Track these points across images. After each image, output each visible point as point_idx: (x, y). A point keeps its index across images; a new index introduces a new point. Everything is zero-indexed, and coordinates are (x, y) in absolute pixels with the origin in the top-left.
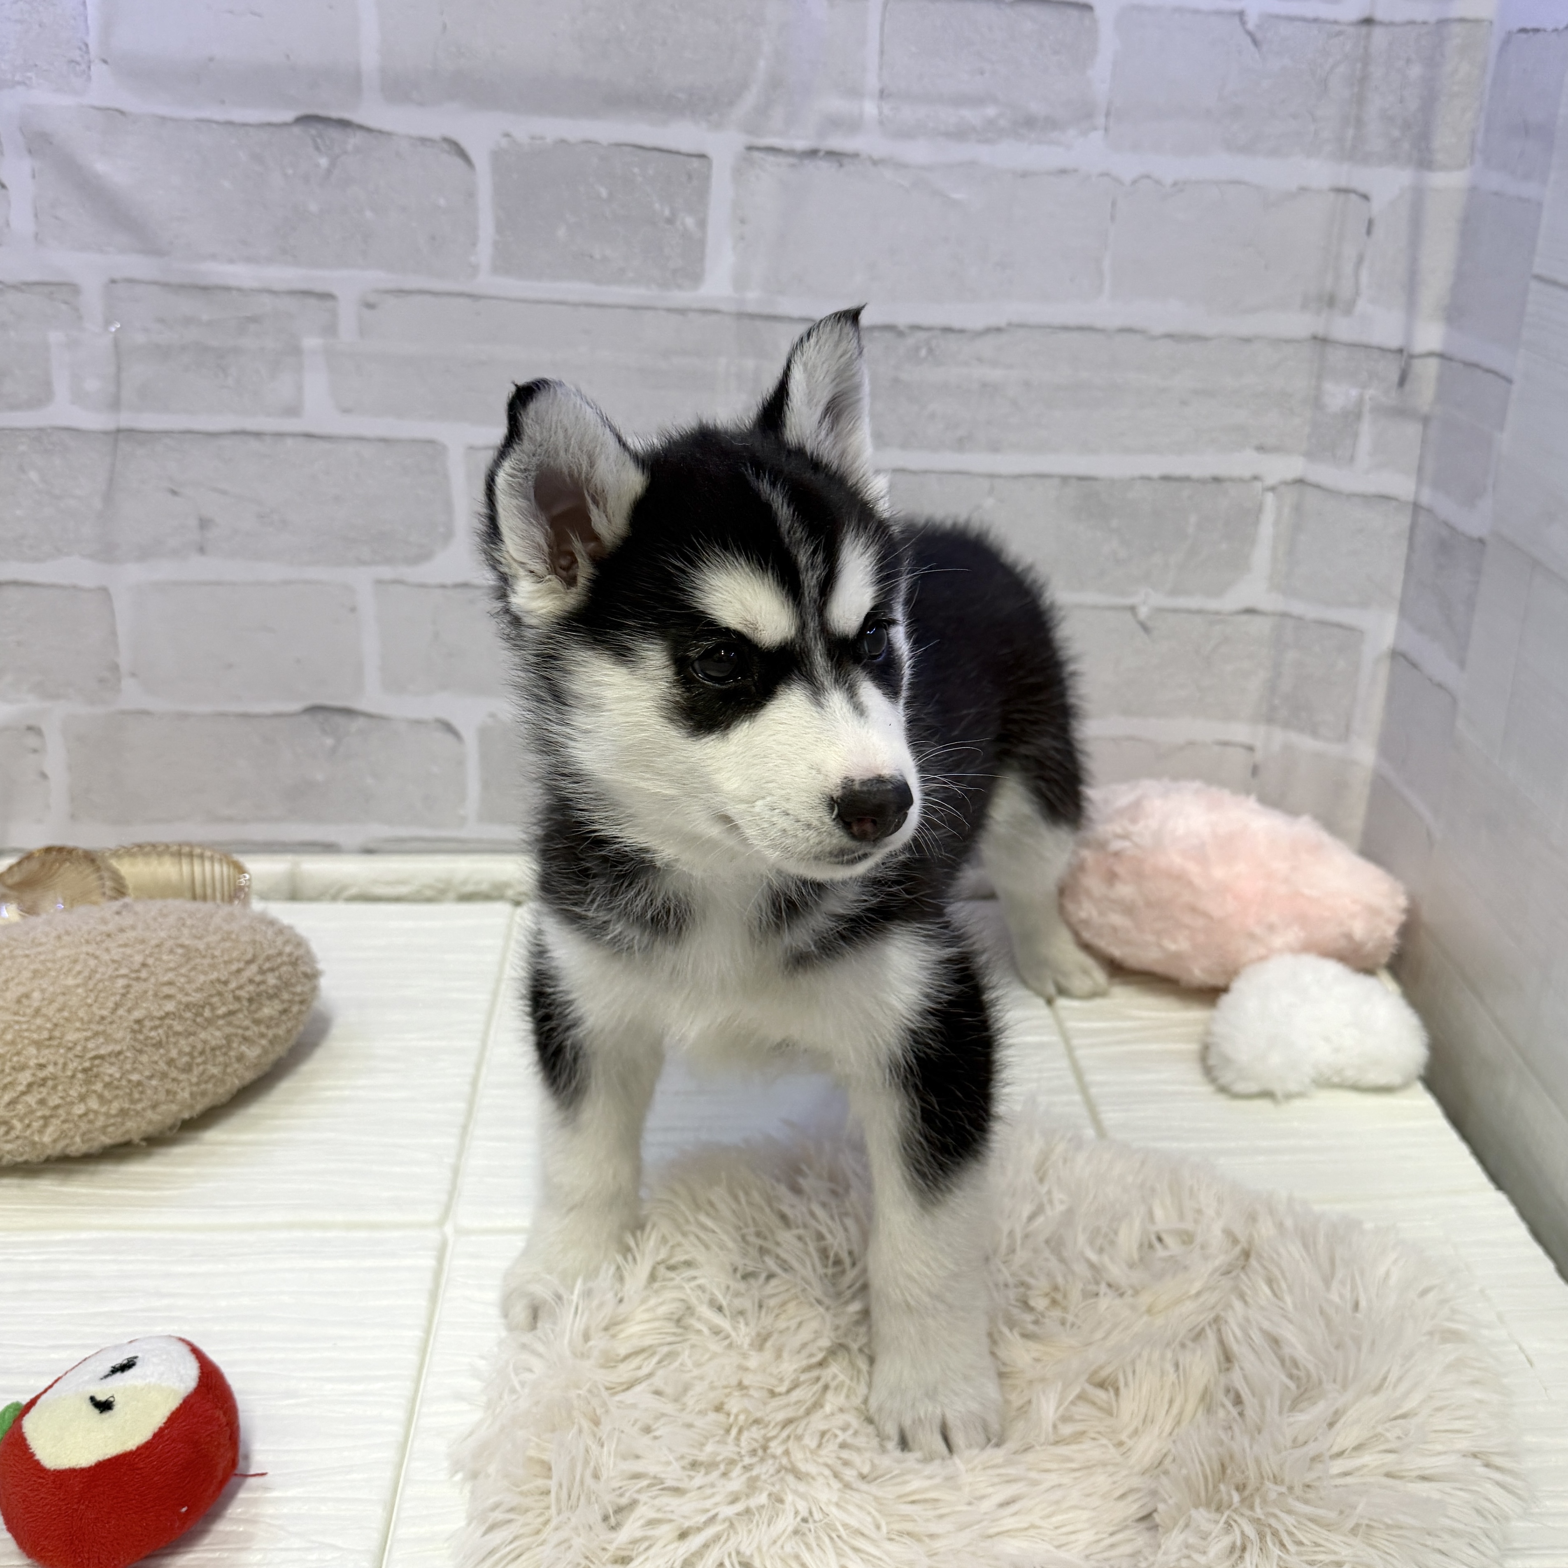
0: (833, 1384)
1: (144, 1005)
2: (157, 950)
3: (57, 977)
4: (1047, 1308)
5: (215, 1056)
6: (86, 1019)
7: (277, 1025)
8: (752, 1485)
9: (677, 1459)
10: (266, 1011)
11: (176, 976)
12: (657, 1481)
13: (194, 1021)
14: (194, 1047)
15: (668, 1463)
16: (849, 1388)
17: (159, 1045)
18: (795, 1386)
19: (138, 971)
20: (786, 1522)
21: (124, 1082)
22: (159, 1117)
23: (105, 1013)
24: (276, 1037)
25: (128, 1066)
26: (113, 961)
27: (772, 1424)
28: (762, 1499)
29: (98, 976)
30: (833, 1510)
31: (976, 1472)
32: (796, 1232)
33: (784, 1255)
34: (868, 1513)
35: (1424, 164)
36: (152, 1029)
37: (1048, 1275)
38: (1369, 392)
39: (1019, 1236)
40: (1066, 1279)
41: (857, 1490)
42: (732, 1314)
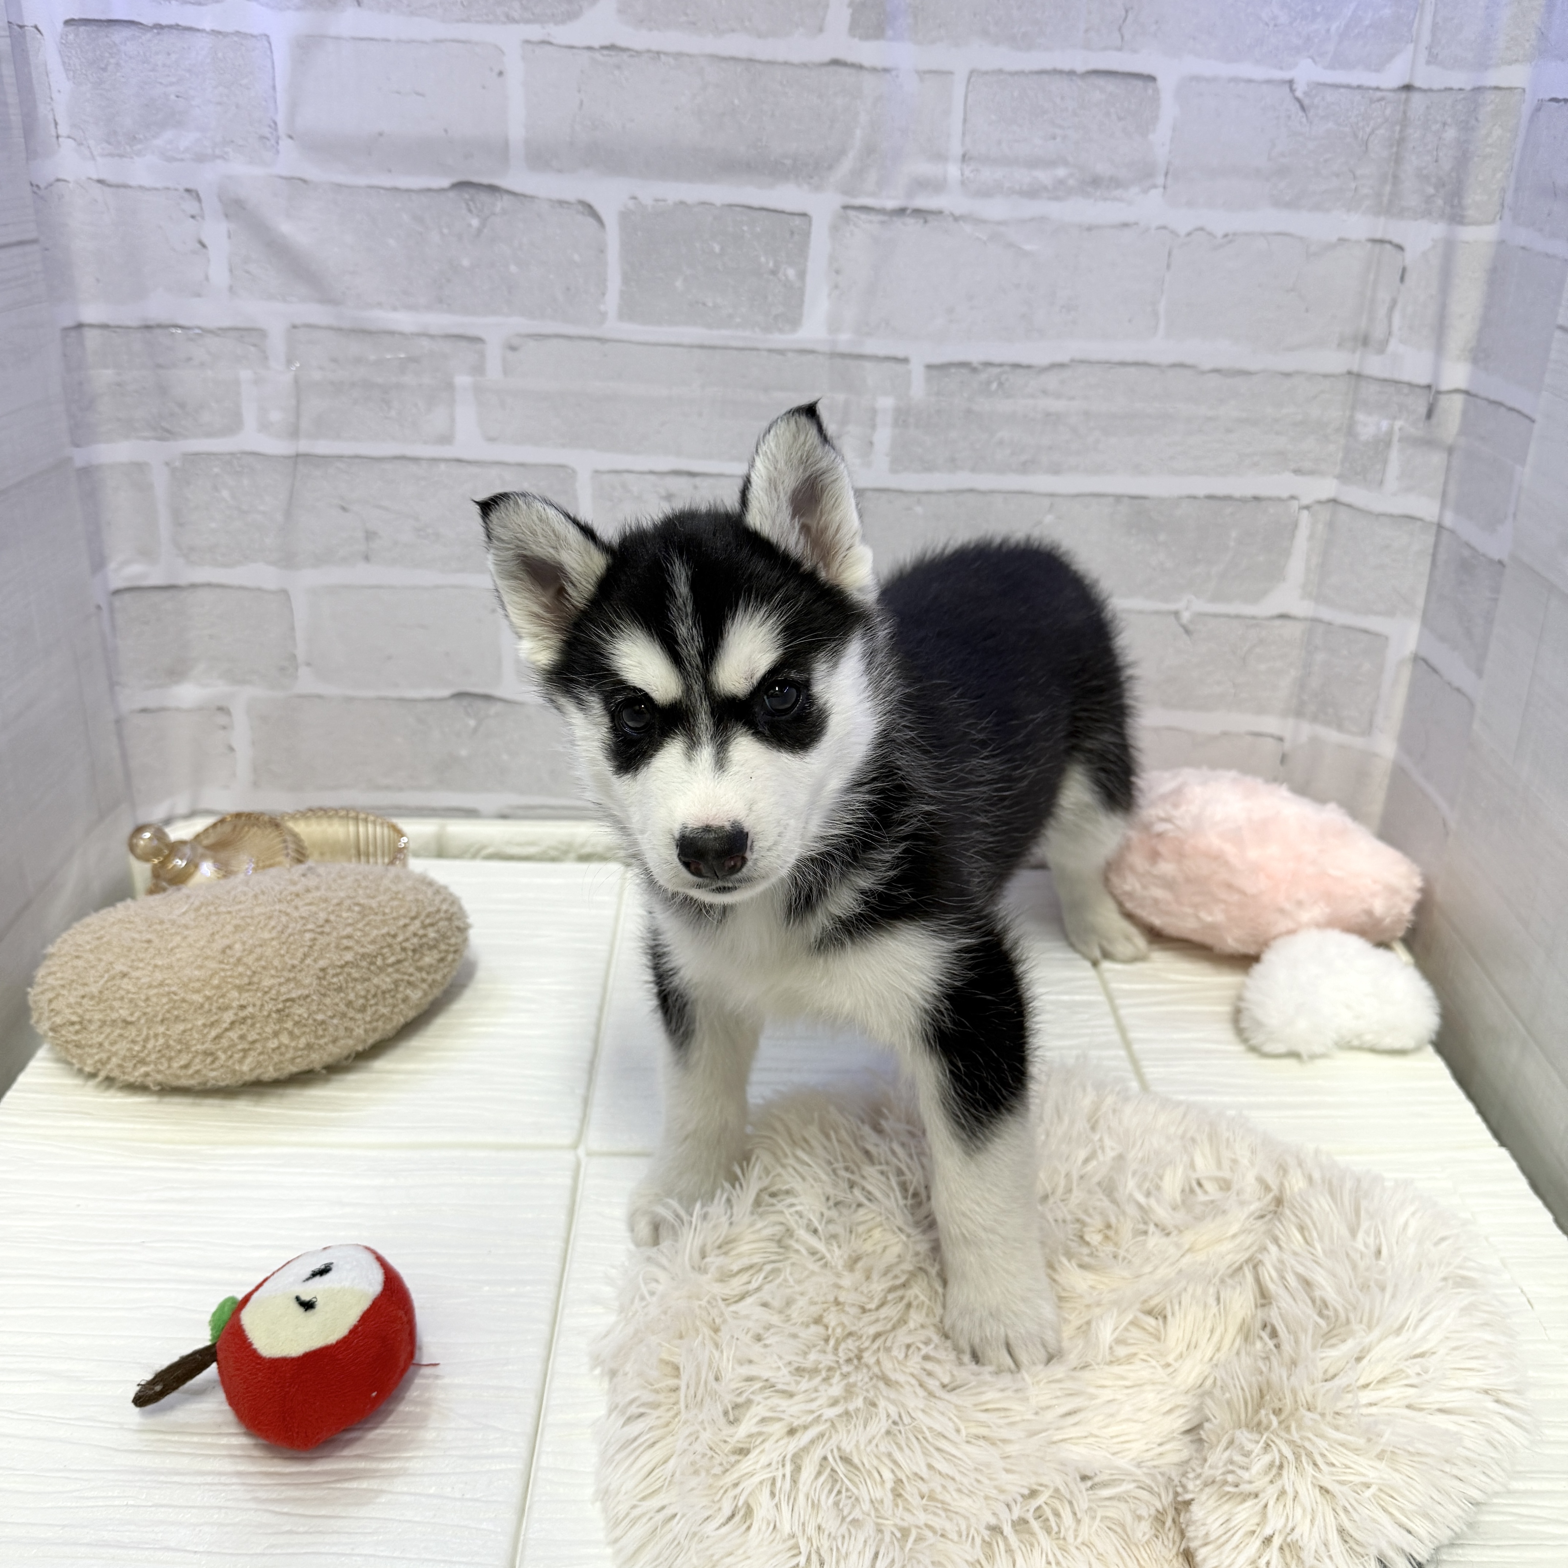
0: (915, 1303)
1: (328, 956)
2: (337, 908)
3: (256, 931)
4: (1101, 1243)
5: (384, 999)
6: (279, 967)
7: (436, 972)
8: (850, 1391)
9: (785, 1365)
10: (427, 960)
11: (354, 931)
12: (769, 1385)
13: (369, 969)
14: (368, 991)
15: (779, 1368)
16: (929, 1307)
17: (340, 989)
18: (882, 1304)
19: (322, 926)
20: (879, 1424)
21: (310, 1021)
22: (338, 1050)
23: (296, 962)
24: (434, 981)
25: (314, 1007)
26: (302, 918)
27: (865, 1337)
28: (859, 1402)
29: (289, 931)
30: (919, 1415)
31: (1042, 1384)
32: (879, 1167)
33: (870, 1188)
34: (950, 1419)
35: (1456, 217)
36: (334, 976)
37: (1101, 1214)
38: (1398, 424)
39: (1075, 1177)
40: (1118, 1220)
41: (939, 1397)
42: (825, 1237)
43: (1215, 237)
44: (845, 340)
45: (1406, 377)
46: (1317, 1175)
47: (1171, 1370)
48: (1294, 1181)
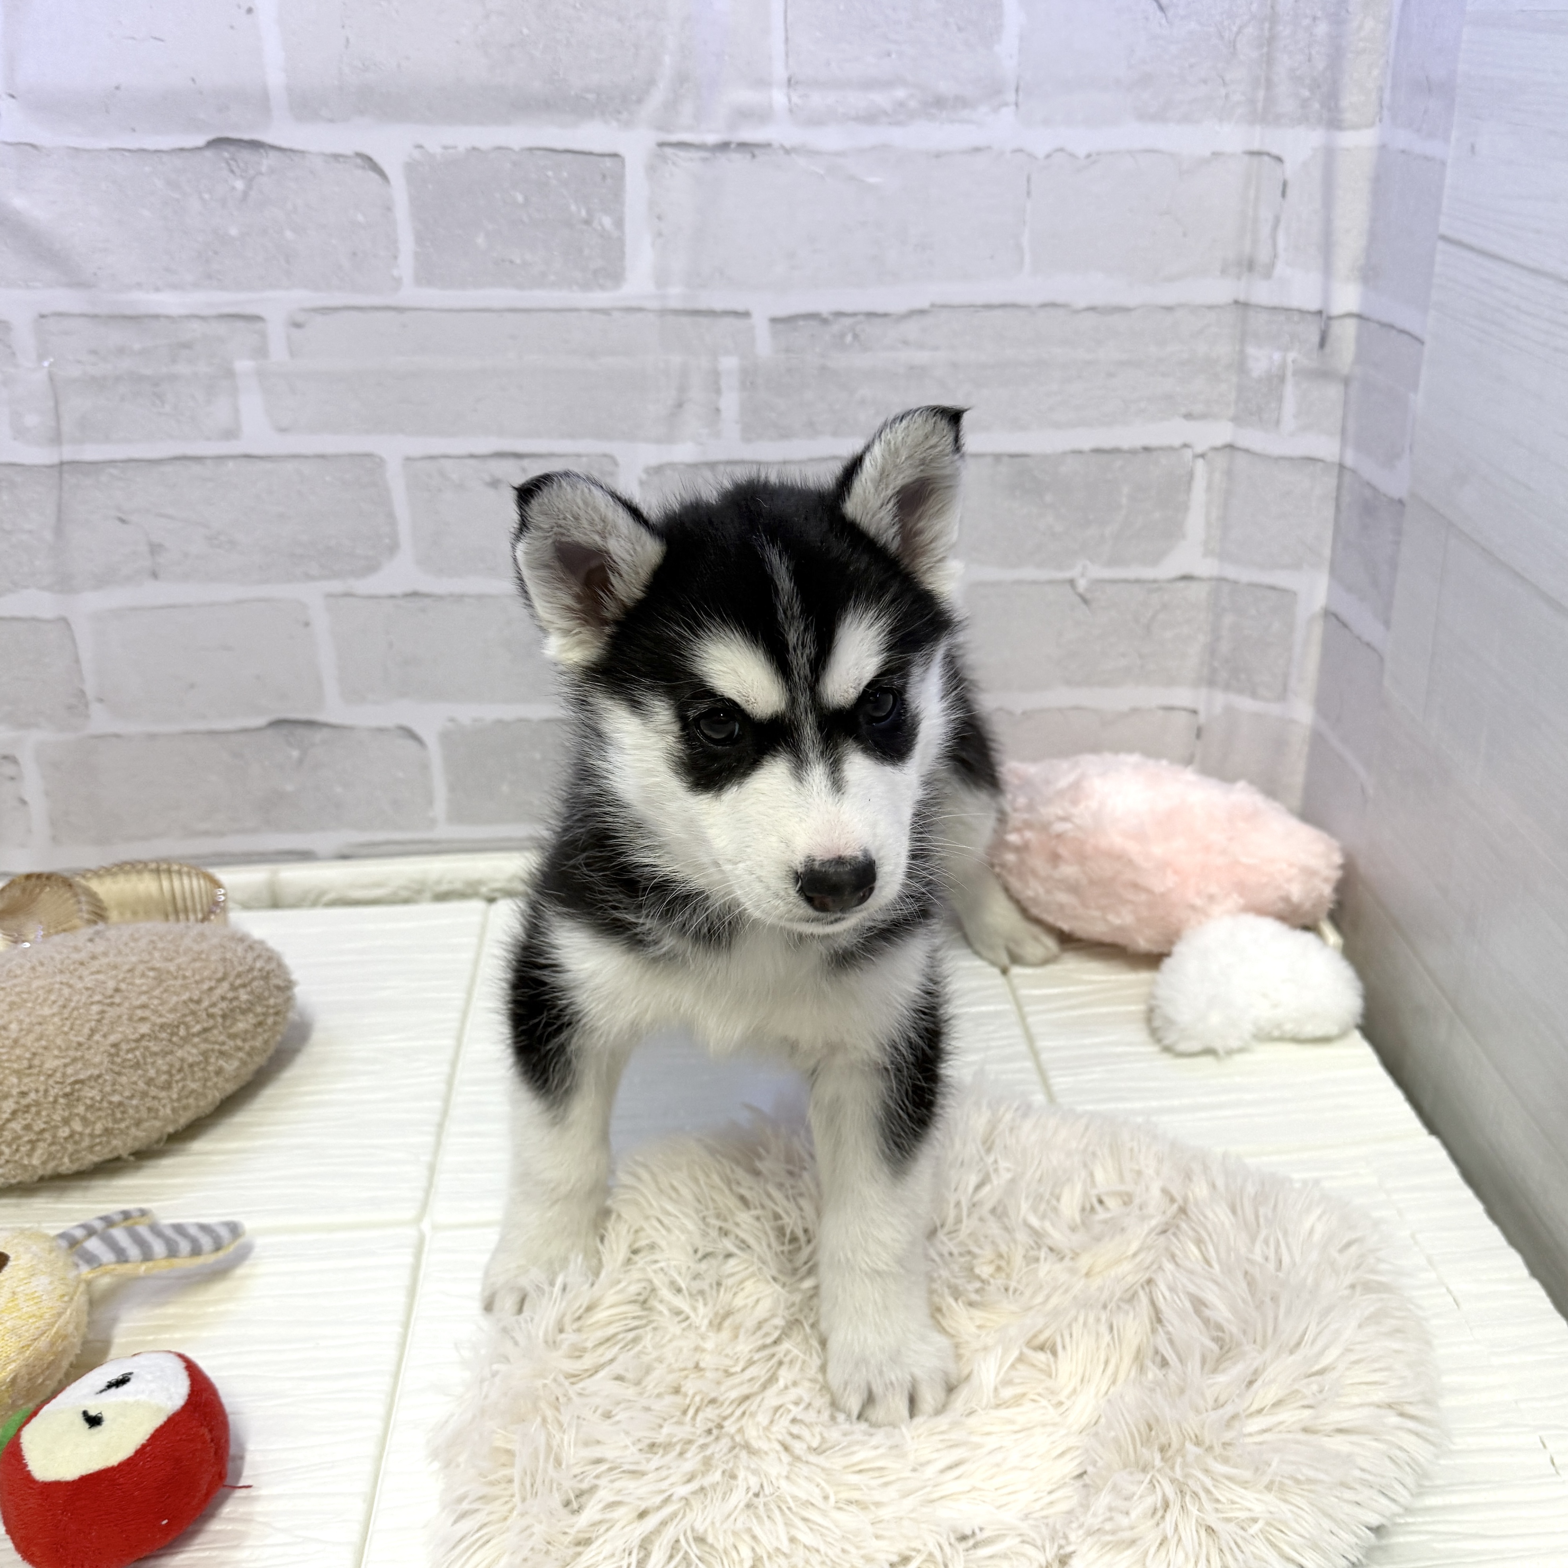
0: (787, 1360)
1: (120, 1029)
2: (128, 975)
3: (33, 1008)
4: (992, 1276)
5: (193, 1072)
6: (63, 1047)
7: (254, 1038)
8: (707, 1463)
9: (634, 1444)
10: (241, 1026)
11: (150, 998)
12: (616, 1465)
13: (170, 1041)
14: (171, 1066)
15: (626, 1447)
16: (804, 1362)
17: (137, 1065)
18: (751, 1363)
19: (111, 997)
20: (738, 1497)
21: (105, 1104)
22: (145, 1134)
23: (81, 1039)
24: (253, 1048)
25: (108, 1089)
26: (87, 989)
27: (727, 1403)
29: (73, 1004)
31: (922, 1439)
32: (754, 1212)
33: (743, 1235)
34: (817, 1484)
35: (1334, 123)
36: (128, 1051)
37: (993, 1243)
38: (1291, 355)
39: (965, 1205)
40: (1009, 1247)
41: (807, 1462)
42: (691, 1295)
43: (1076, 158)
45: (1295, 303)
46: (1220, 1183)
47: (1063, 1409)
48: (1197, 1190)
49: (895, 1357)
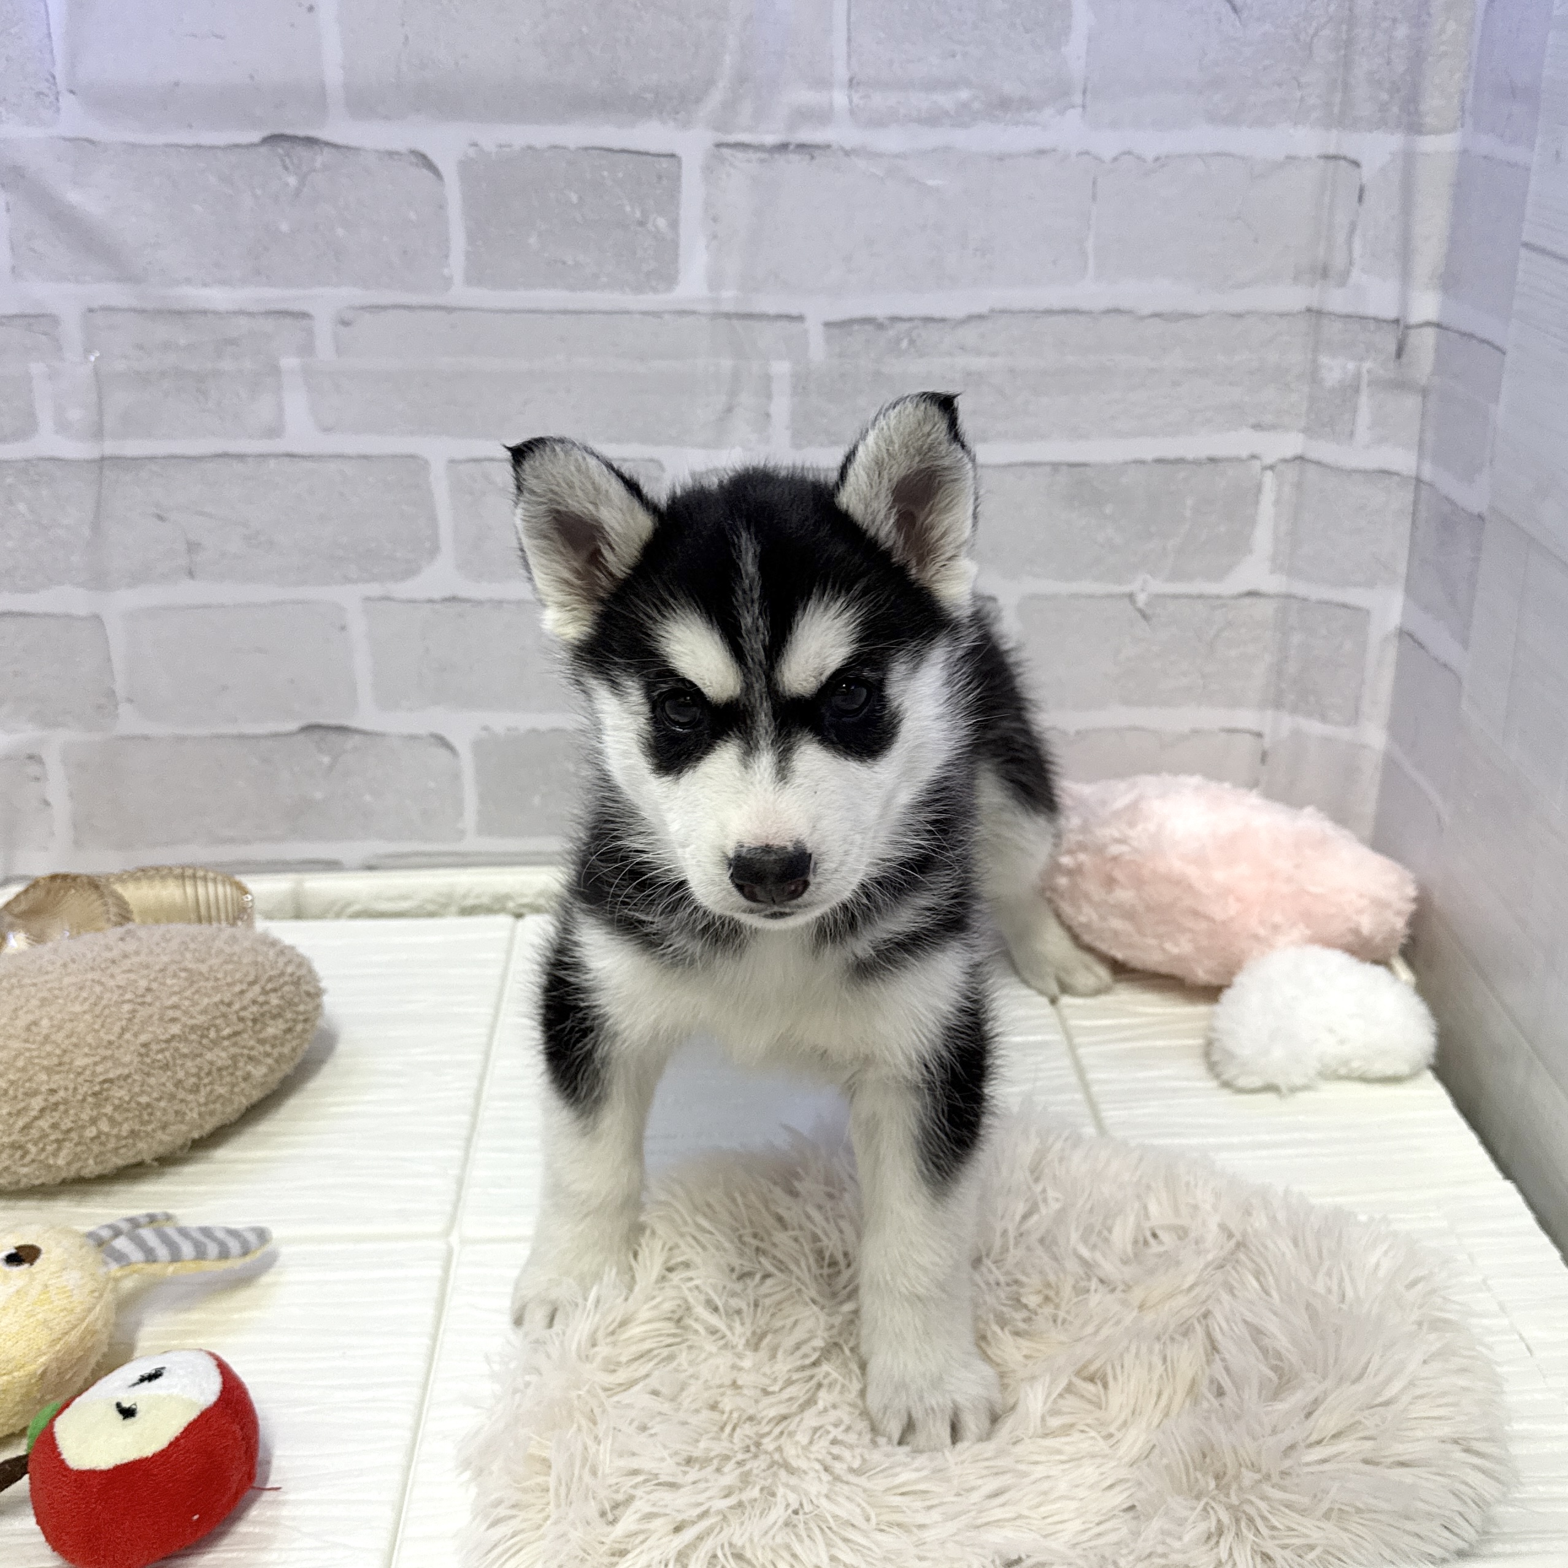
0: (826, 1382)
1: (150, 1029)
2: (160, 975)
3: (65, 1004)
4: (1040, 1305)
5: (221, 1077)
6: (94, 1044)
7: (282, 1045)
8: (746, 1480)
9: (671, 1456)
10: (271, 1031)
11: (180, 1000)
12: (652, 1477)
13: (200, 1043)
14: (200, 1068)
15: (663, 1459)
16: (843, 1386)
17: (166, 1067)
18: (789, 1383)
19: (143, 996)
20: (778, 1513)
21: (133, 1105)
22: (170, 1138)
23: (112, 1038)
24: (281, 1055)
25: (137, 1089)
26: (119, 987)
27: (765, 1421)
28: (755, 1492)
29: (104, 1002)
31: (966, 1465)
32: (791, 1233)
33: (780, 1255)
34: (859, 1505)
35: (1414, 127)
36: (158, 1052)
37: (1041, 1272)
38: (1367, 365)
39: (1012, 1234)
40: (1058, 1277)
41: (847, 1483)
42: (727, 1314)
43: (1144, 161)
44: (729, 298)
45: (1371, 311)
46: (1281, 1216)
47: (1113, 1441)
48: (1257, 1223)
49: (937, 1383)
